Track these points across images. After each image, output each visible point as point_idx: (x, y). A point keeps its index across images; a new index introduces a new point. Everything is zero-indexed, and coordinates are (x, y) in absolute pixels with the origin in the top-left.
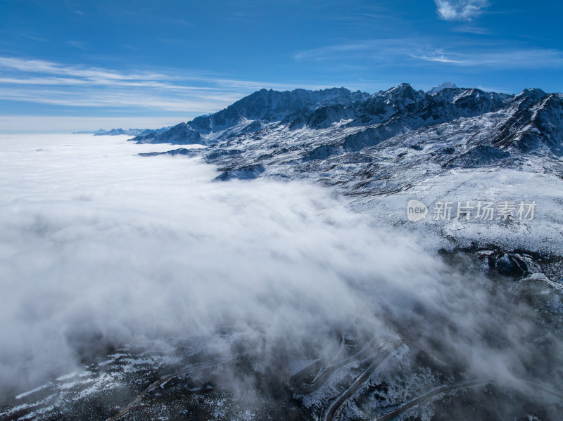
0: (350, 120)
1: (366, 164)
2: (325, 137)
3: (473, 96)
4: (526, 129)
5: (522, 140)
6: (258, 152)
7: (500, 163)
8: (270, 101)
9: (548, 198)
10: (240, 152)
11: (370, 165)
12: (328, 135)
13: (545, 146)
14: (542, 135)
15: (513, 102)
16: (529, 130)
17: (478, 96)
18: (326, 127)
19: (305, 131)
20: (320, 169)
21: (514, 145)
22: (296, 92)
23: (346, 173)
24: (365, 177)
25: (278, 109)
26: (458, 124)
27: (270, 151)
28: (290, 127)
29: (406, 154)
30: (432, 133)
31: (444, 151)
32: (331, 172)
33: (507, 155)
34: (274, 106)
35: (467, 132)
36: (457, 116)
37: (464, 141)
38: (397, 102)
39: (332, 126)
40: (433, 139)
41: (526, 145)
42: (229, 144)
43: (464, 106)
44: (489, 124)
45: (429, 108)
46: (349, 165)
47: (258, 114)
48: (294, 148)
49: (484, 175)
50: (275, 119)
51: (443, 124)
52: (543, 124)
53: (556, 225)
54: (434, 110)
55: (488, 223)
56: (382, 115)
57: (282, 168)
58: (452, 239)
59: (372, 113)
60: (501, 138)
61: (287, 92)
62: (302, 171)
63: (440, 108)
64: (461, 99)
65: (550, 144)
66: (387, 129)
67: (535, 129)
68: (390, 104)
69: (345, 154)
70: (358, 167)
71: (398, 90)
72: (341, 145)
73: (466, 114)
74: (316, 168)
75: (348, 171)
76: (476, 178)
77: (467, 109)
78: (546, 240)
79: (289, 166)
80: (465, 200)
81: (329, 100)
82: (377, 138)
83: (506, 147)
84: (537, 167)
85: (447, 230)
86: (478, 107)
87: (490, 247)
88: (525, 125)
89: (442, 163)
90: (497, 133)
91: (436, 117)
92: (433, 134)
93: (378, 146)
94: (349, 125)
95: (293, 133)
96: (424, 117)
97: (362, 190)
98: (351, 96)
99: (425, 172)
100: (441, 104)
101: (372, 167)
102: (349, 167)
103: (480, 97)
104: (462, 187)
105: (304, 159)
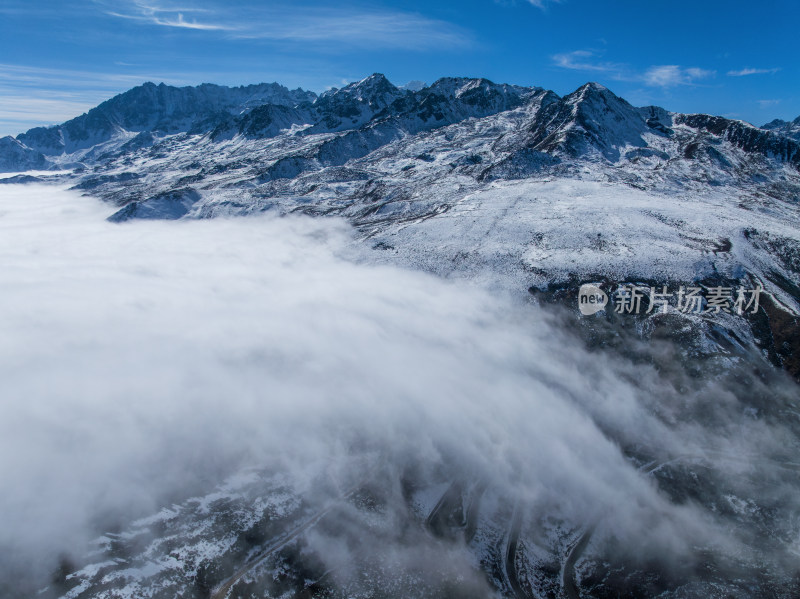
0: (306, 126)
1: (363, 182)
2: (277, 150)
3: (481, 88)
4: (568, 127)
5: (568, 143)
6: (169, 175)
7: (552, 171)
8: (162, 102)
9: (633, 210)
10: (137, 176)
11: (370, 182)
12: (278, 146)
13: (595, 150)
14: (588, 135)
15: (531, 97)
16: (573, 128)
17: (488, 89)
18: (271, 136)
19: (237, 142)
20: (294, 193)
21: (560, 148)
22: (204, 88)
23: (335, 196)
24: (369, 199)
25: (177, 115)
26: (472, 125)
27: (195, 172)
28: (212, 137)
29: (414, 166)
30: (439, 137)
31: (468, 159)
32: (313, 195)
33: (556, 160)
34: (170, 110)
35: (485, 135)
36: (465, 115)
37: (486, 147)
38: (373, 99)
39: (282, 133)
40: (444, 146)
41: (573, 147)
42: (110, 167)
43: (472, 102)
44: (510, 126)
45: (429, 104)
46: (336, 185)
47: (143, 123)
48: (236, 166)
49: (539, 186)
50: (175, 129)
51: (452, 126)
52: (587, 121)
53: (658, 243)
54: (435, 107)
55: (577, 246)
56: (355, 117)
57: (229, 192)
58: (541, 272)
59: (341, 114)
60: (537, 141)
61: (189, 89)
62: (264, 197)
63: (442, 104)
64: (468, 93)
65: (600, 147)
66: (376, 132)
67: (580, 128)
68: (365, 101)
69: (323, 170)
70: (352, 187)
71: (368, 83)
72: (315, 156)
73: (477, 113)
74: (285, 192)
75: (337, 193)
76: (532, 190)
77: (476, 107)
78: (657, 262)
79: (238, 191)
80: (531, 218)
81: (259, 100)
82: (365, 147)
83: (551, 150)
84: (597, 175)
85: (530, 261)
86: (490, 104)
87: (594, 278)
88: (566, 123)
89: (475, 175)
90: (528, 137)
91: (439, 117)
92: (441, 139)
93: (369, 156)
94: (308, 132)
95: (218, 147)
96: (423, 117)
97: (374, 217)
98: (290, 95)
99: (457, 187)
100: (442, 98)
101: (374, 186)
102: (339, 188)
103: (491, 91)
104: (520, 204)
105: (262, 179)
